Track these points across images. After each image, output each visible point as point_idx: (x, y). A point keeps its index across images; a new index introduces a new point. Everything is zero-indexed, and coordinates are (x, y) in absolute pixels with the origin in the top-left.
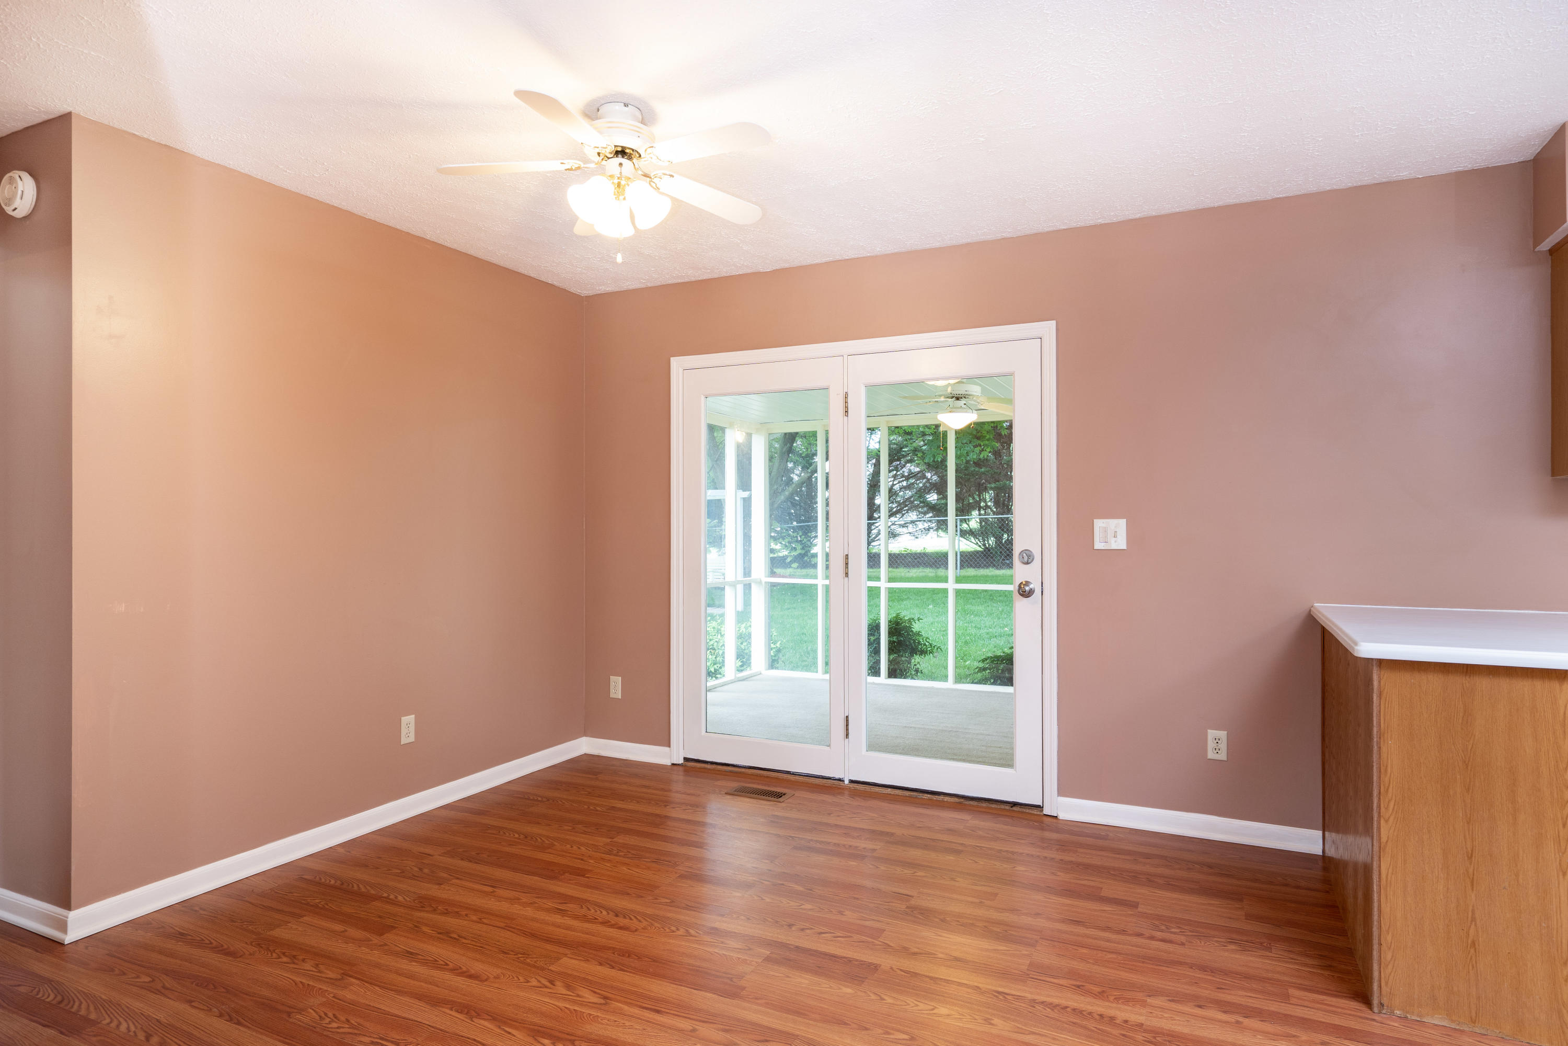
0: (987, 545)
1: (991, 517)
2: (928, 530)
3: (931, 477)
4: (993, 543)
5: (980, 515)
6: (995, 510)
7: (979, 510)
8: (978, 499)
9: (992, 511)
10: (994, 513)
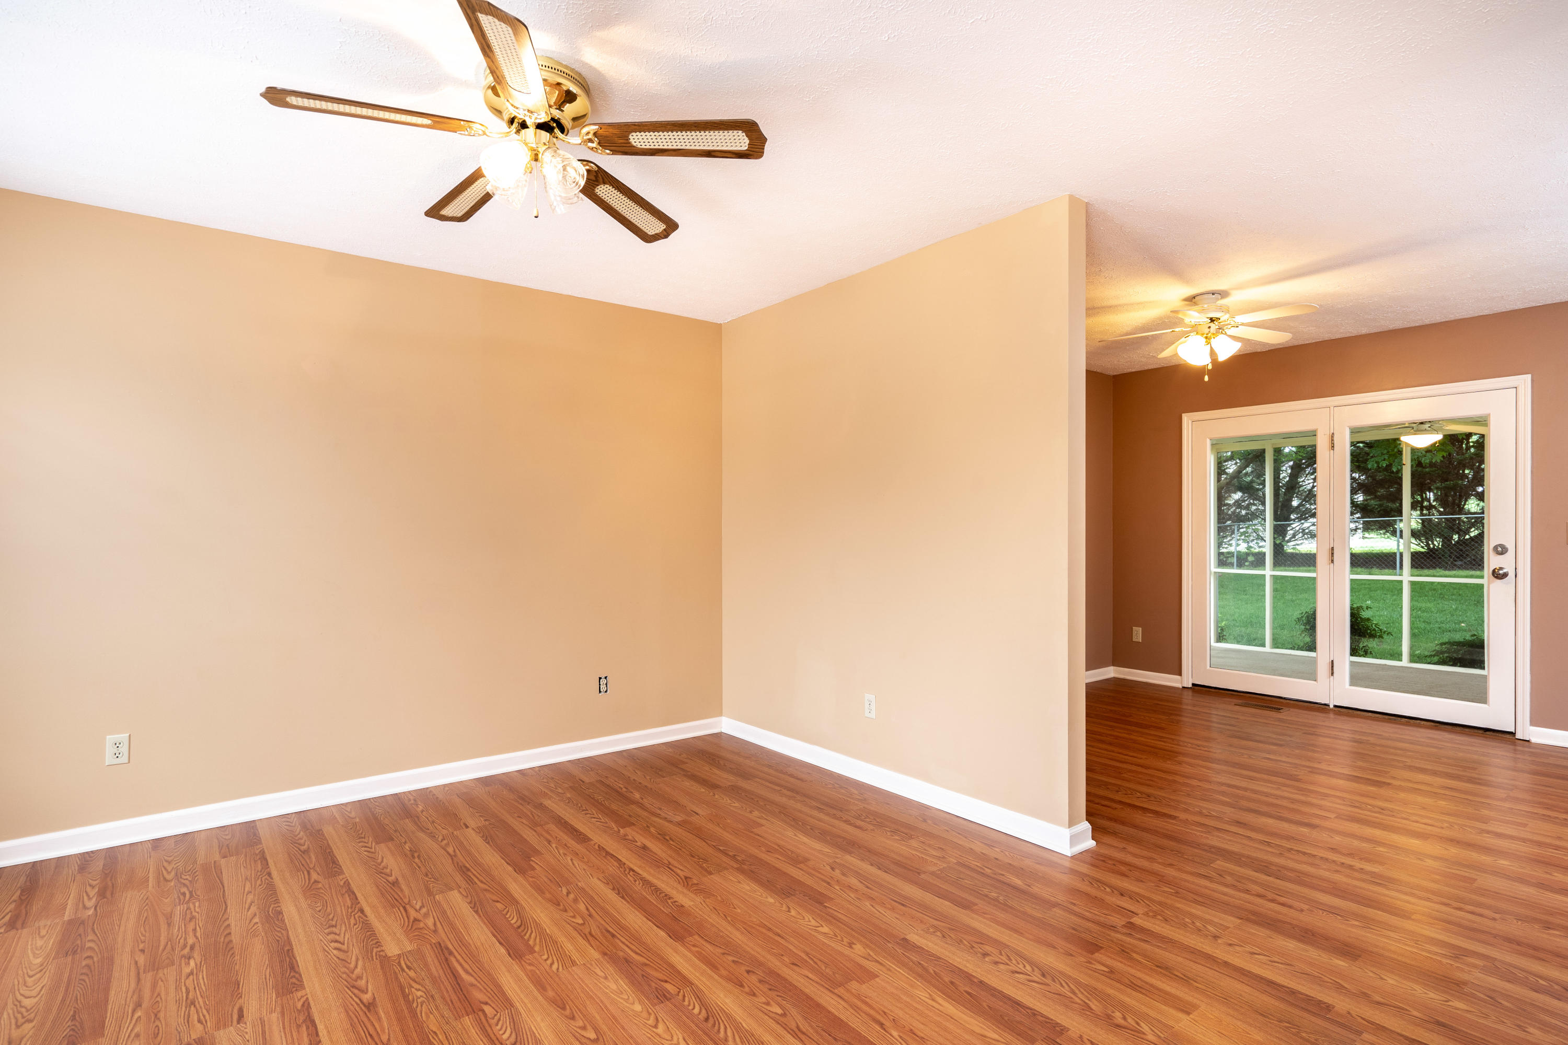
0: (1432, 546)
1: (1435, 518)
2: (1356, 530)
3: (1359, 477)
4: (1439, 544)
5: (1422, 514)
6: (1442, 510)
7: (1422, 510)
8: (1419, 499)
9: (1439, 511)
10: (1441, 513)
